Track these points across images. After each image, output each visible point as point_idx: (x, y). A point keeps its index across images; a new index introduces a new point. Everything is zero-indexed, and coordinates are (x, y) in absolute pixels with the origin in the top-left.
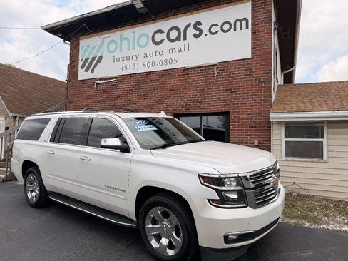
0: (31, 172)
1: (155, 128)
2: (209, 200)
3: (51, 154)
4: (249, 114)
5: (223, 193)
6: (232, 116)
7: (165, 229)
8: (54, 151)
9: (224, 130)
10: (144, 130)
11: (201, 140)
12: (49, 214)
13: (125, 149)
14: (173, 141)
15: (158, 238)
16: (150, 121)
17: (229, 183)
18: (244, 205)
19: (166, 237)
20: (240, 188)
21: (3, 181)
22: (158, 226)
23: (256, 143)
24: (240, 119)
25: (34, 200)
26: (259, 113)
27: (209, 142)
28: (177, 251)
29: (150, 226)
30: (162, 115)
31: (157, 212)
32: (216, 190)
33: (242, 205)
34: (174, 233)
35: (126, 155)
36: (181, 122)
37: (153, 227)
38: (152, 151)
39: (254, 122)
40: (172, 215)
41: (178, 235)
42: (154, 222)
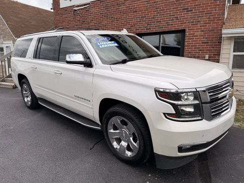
0: (24, 83)
1: (116, 45)
2: (164, 114)
3: (34, 69)
4: (203, 31)
5: (179, 107)
6: (187, 34)
7: (124, 135)
8: (37, 66)
9: (179, 47)
10: (106, 46)
11: (159, 55)
12: (39, 114)
13: (88, 64)
14: (134, 56)
15: (119, 141)
16: (112, 38)
17: (186, 97)
18: (200, 118)
19: (125, 141)
20: (197, 102)
21: (14, 88)
22: (118, 131)
23: (207, 57)
24: (194, 36)
25: (30, 103)
26: (212, 30)
27: (166, 57)
28: (134, 154)
29: (112, 131)
30: (124, 32)
31: (117, 120)
32: (173, 105)
33: (198, 118)
34: (131, 138)
35: (89, 69)
36: (143, 40)
37: (114, 131)
38: (112, 66)
39: (206, 38)
40: (130, 124)
41: (135, 140)
42: (115, 128)
